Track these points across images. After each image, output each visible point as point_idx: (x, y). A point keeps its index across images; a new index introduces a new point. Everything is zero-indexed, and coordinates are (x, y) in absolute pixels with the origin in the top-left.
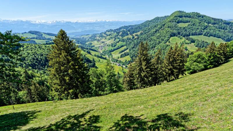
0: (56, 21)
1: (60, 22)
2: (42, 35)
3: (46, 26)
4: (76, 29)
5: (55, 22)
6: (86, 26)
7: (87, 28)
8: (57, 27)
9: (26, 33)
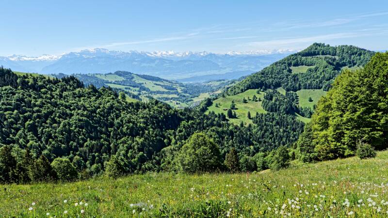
0: (189, 53)
1: (196, 54)
2: (133, 78)
3: (166, 62)
4: (221, 68)
5: (187, 54)
6: (242, 63)
7: (242, 67)
8: (187, 63)
9: (111, 74)
